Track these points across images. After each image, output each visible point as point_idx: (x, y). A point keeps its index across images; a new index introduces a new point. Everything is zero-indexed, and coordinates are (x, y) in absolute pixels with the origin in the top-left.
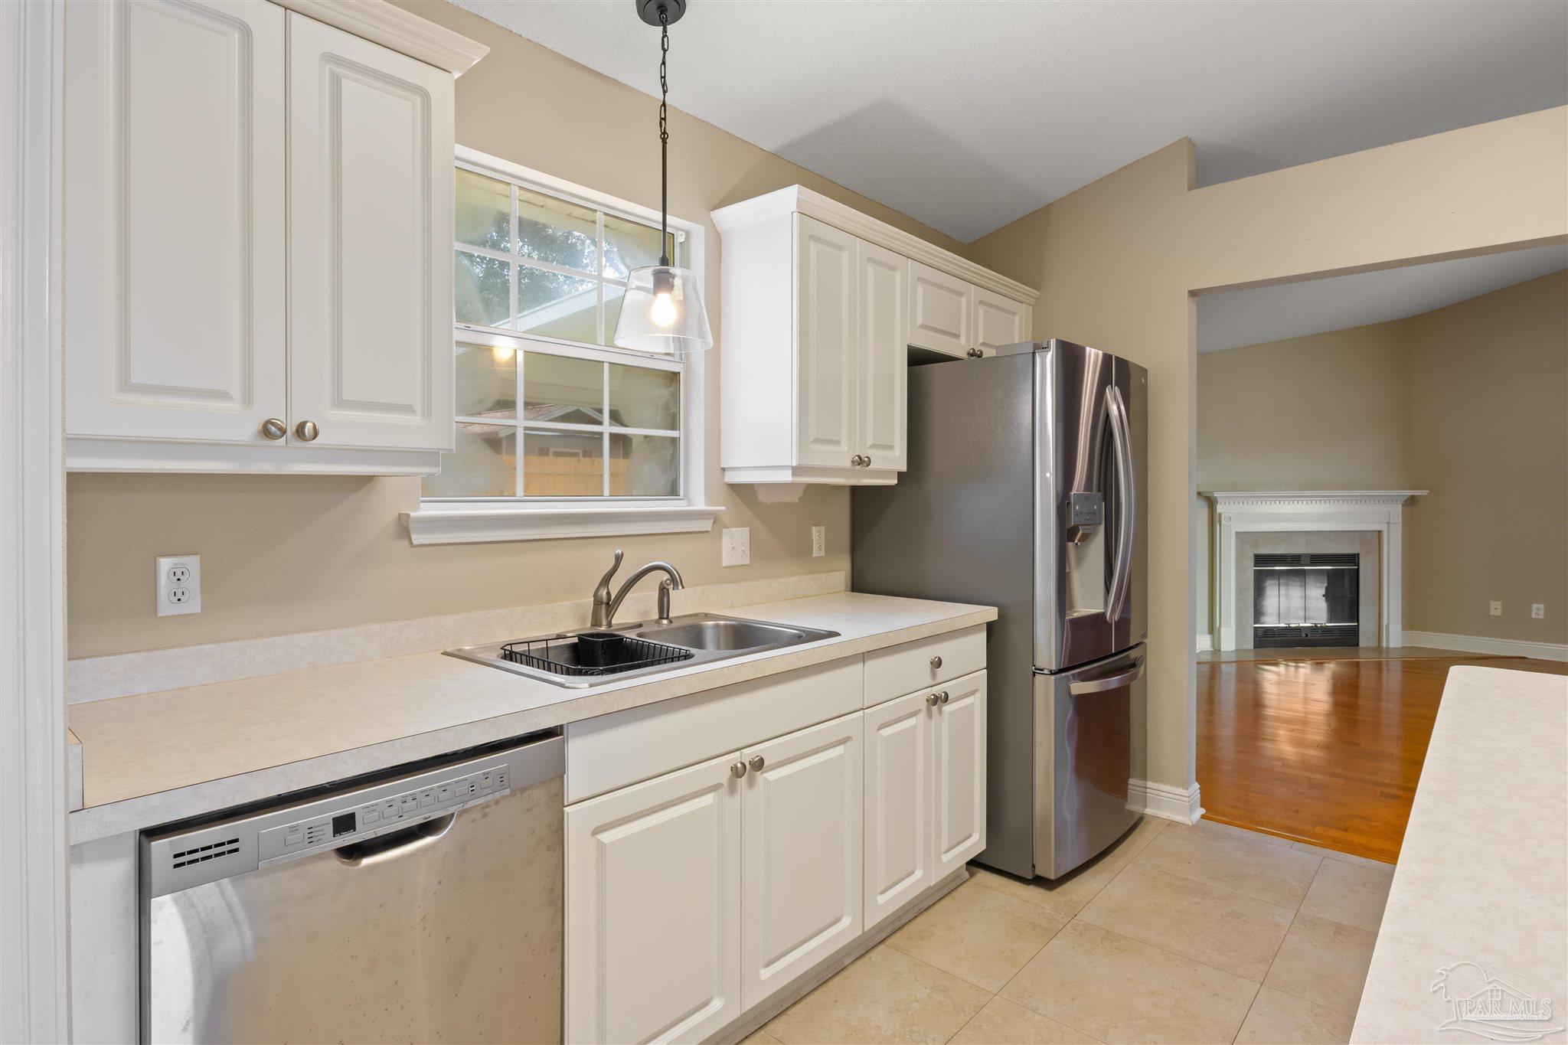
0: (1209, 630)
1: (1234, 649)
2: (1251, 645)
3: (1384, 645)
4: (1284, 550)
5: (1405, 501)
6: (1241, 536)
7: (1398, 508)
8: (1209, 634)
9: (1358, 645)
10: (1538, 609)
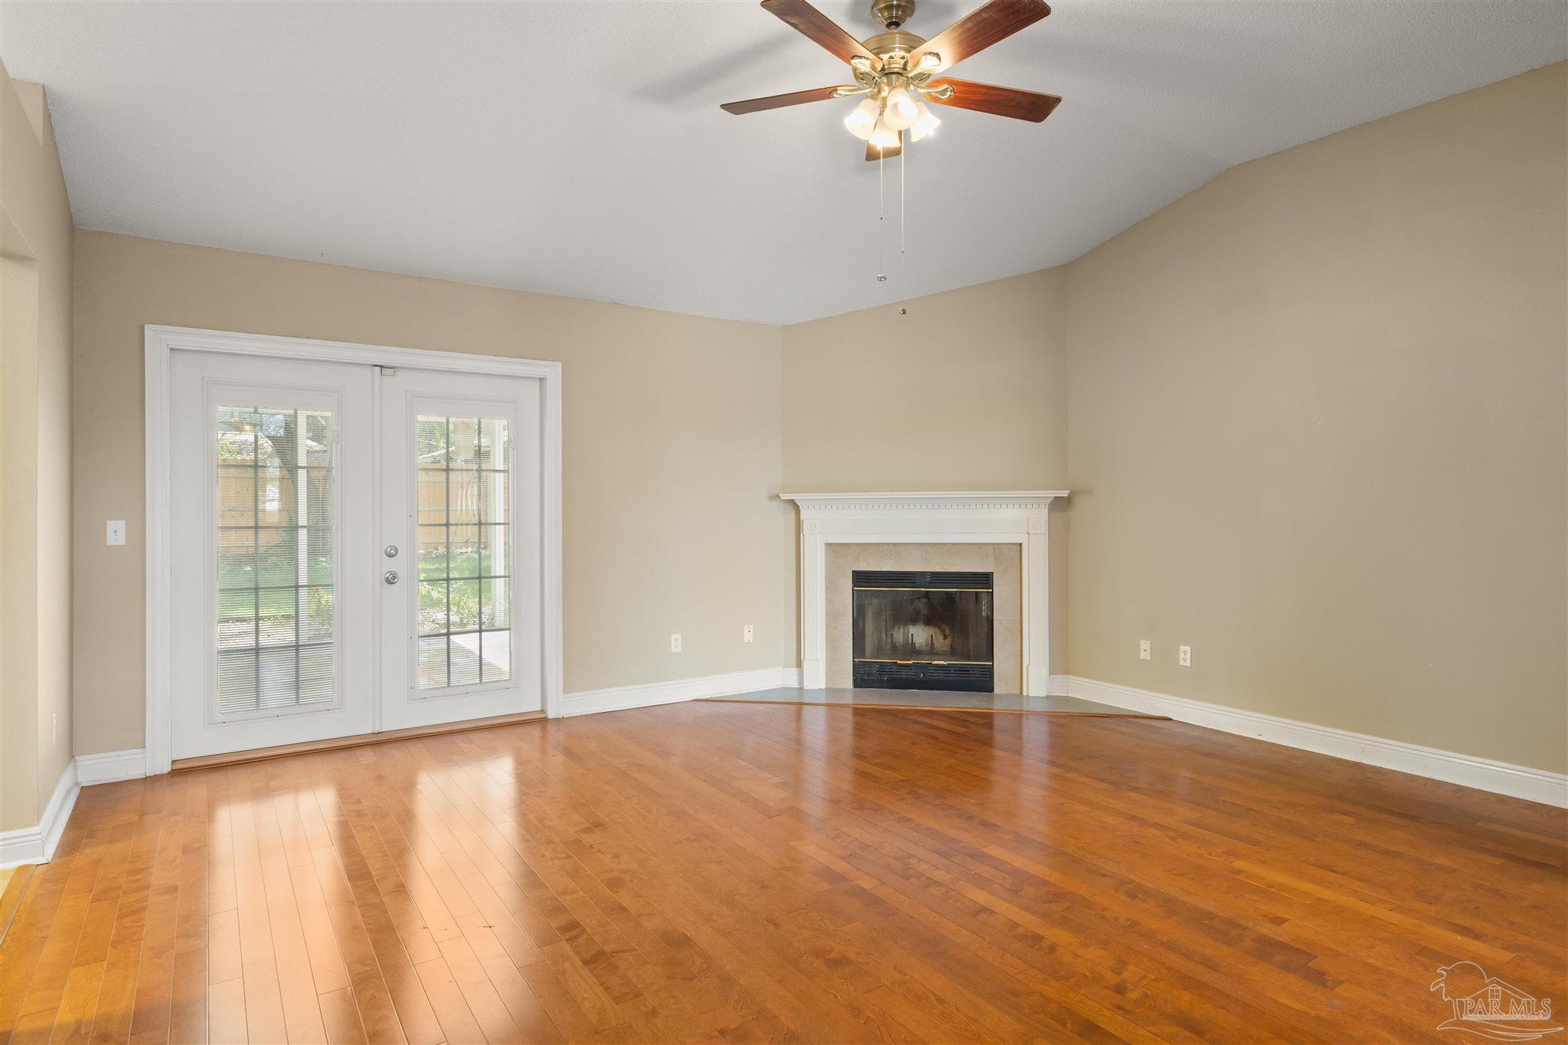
0: (797, 664)
1: (824, 687)
2: (849, 683)
3: (1025, 694)
4: (891, 566)
5: (1049, 505)
6: (835, 550)
7: (1043, 514)
8: (797, 667)
9: (992, 690)
10: (1185, 653)
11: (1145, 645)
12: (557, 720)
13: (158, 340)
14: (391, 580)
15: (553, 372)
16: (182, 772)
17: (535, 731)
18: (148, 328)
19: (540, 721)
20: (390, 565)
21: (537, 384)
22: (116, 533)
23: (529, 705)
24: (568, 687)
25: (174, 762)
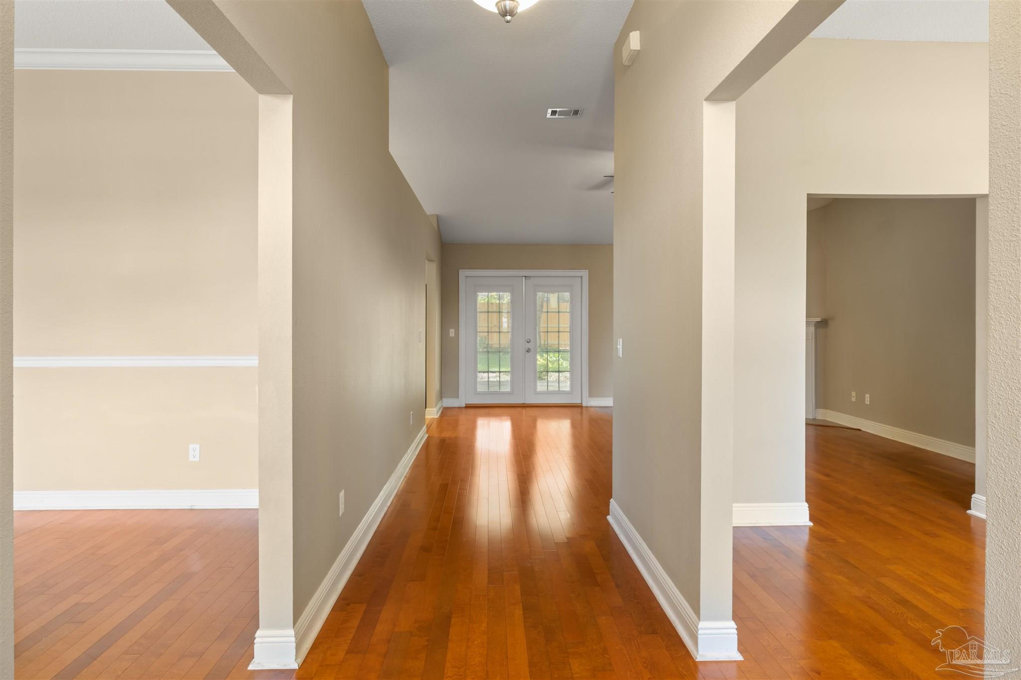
5: (815, 325)
7: (812, 330)
10: (867, 398)
11: (854, 394)
12: (587, 407)
13: (463, 273)
14: (528, 351)
15: (585, 274)
16: (468, 407)
17: (579, 410)
18: (460, 270)
19: (579, 407)
20: (528, 346)
21: (580, 278)
22: (452, 333)
23: (577, 401)
24: (591, 395)
25: (466, 404)
